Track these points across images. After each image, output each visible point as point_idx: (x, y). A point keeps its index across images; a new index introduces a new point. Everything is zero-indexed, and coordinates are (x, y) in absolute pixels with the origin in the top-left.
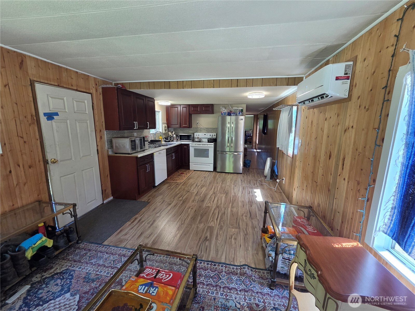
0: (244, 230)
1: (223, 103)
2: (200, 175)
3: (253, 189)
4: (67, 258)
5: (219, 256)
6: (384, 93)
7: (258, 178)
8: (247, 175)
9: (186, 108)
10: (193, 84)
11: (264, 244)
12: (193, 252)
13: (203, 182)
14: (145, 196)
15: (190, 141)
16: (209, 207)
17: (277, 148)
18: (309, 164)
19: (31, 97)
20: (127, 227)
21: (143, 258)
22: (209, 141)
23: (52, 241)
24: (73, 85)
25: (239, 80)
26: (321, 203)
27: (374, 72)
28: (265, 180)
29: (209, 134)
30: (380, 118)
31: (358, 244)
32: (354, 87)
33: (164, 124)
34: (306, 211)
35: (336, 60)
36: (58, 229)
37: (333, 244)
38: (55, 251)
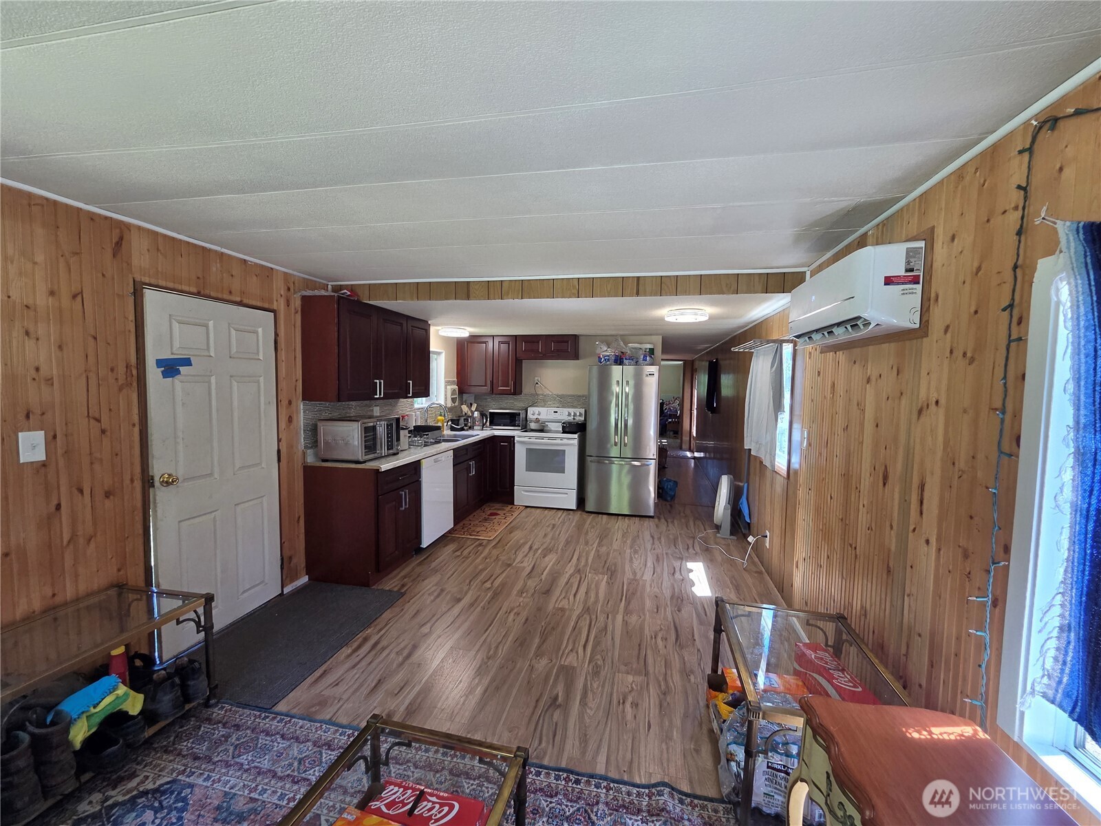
0: (661, 679)
1: (604, 333)
2: (541, 520)
3: (684, 562)
4: (175, 749)
5: (589, 756)
6: (1009, 322)
7: (697, 531)
8: (667, 522)
9: (509, 344)
10: (526, 289)
11: (715, 721)
12: (516, 741)
13: (548, 539)
14: (390, 576)
15: (516, 428)
16: (563, 610)
17: (747, 451)
18: (831, 498)
19: (132, 321)
20: (342, 661)
21: (380, 755)
22: (567, 430)
23: (141, 697)
24: (233, 291)
25: (641, 282)
26: (871, 606)
27: (979, 269)
28: (716, 537)
29: (566, 411)
30: (1005, 384)
31: (975, 731)
32: (932, 302)
33: (451, 385)
34: (830, 627)
35: (884, 236)
36: (158, 662)
37: (904, 729)
38: (146, 728)
